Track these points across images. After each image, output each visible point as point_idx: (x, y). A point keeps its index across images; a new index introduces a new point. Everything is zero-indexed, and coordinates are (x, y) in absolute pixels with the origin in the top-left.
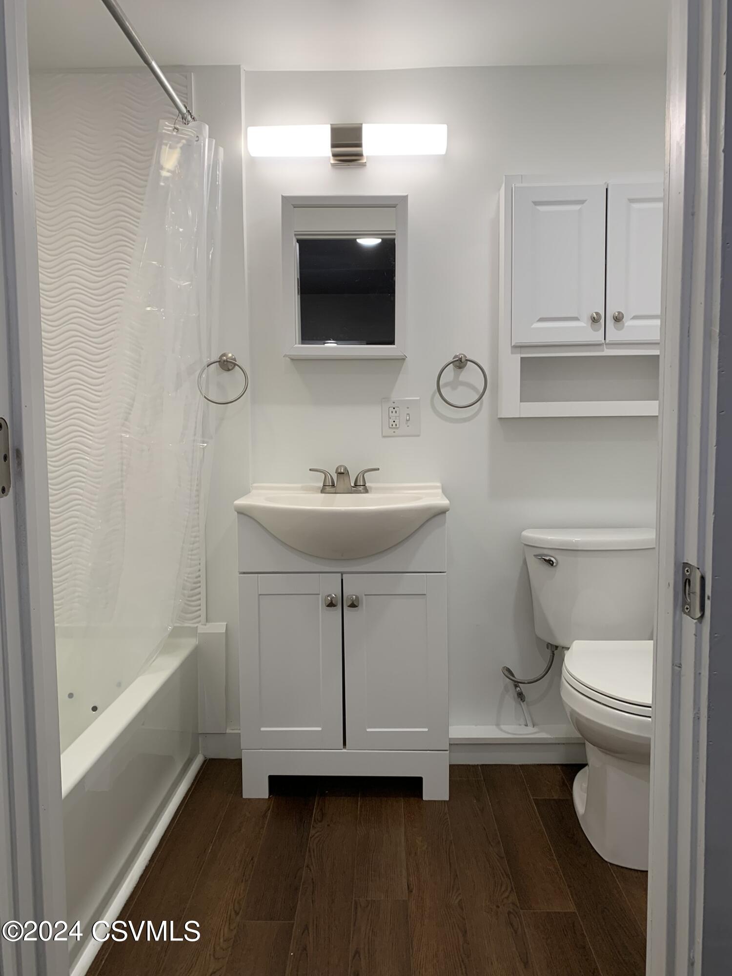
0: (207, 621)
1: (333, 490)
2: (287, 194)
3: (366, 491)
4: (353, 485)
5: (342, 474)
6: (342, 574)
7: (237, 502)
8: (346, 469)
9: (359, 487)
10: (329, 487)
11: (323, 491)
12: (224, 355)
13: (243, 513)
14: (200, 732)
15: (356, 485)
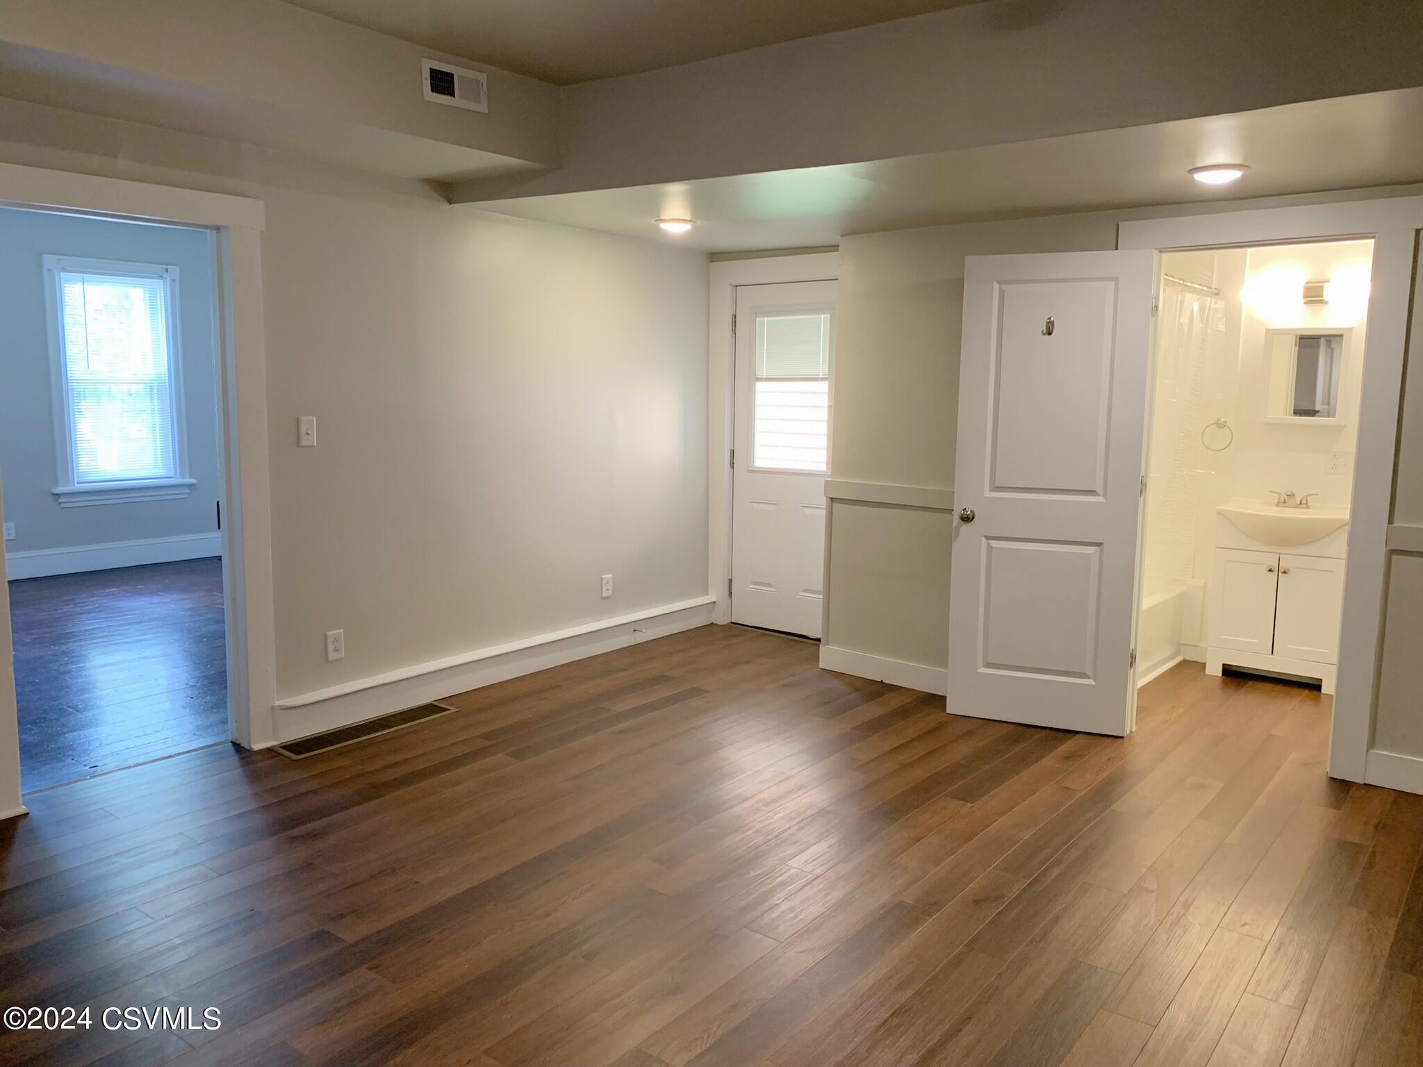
0: (1193, 577)
1: (1283, 505)
2: (1268, 328)
3: (1308, 507)
4: (1298, 503)
5: (1291, 496)
6: (1280, 554)
7: (1217, 507)
8: (1292, 492)
9: (1303, 504)
10: (1283, 503)
11: (1277, 506)
12: (1219, 419)
13: (1219, 513)
14: (1183, 642)
15: (1301, 503)
